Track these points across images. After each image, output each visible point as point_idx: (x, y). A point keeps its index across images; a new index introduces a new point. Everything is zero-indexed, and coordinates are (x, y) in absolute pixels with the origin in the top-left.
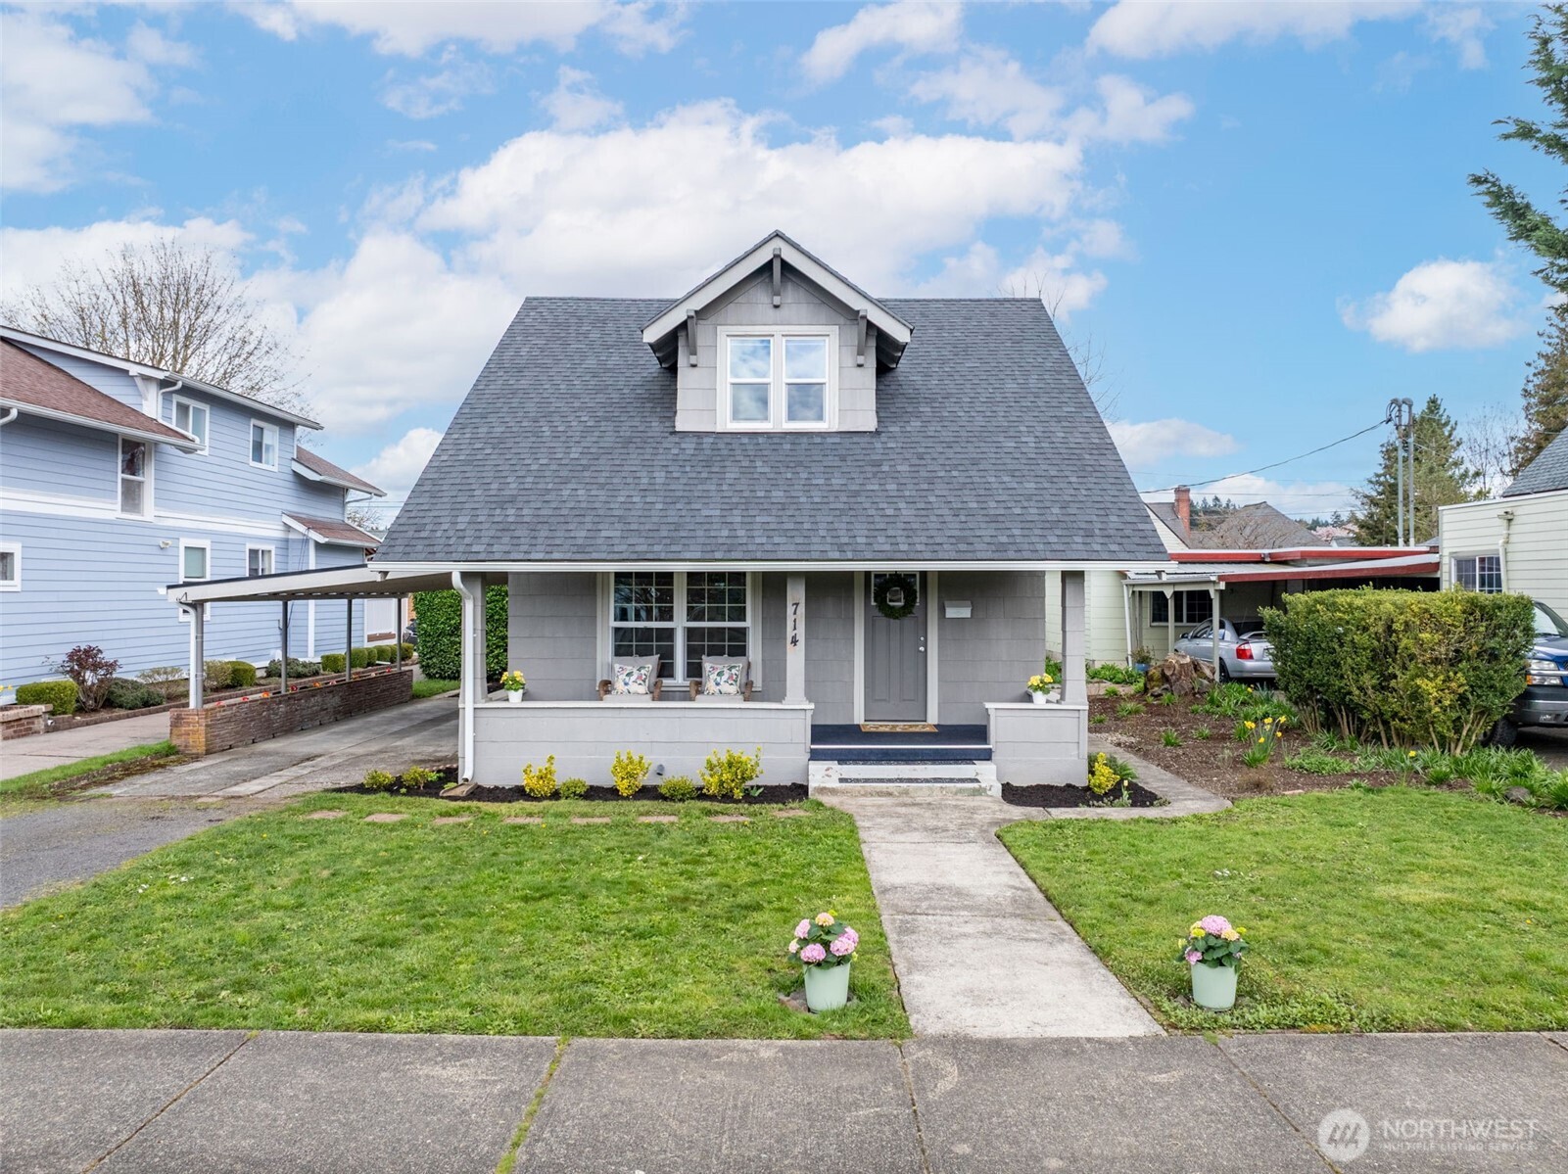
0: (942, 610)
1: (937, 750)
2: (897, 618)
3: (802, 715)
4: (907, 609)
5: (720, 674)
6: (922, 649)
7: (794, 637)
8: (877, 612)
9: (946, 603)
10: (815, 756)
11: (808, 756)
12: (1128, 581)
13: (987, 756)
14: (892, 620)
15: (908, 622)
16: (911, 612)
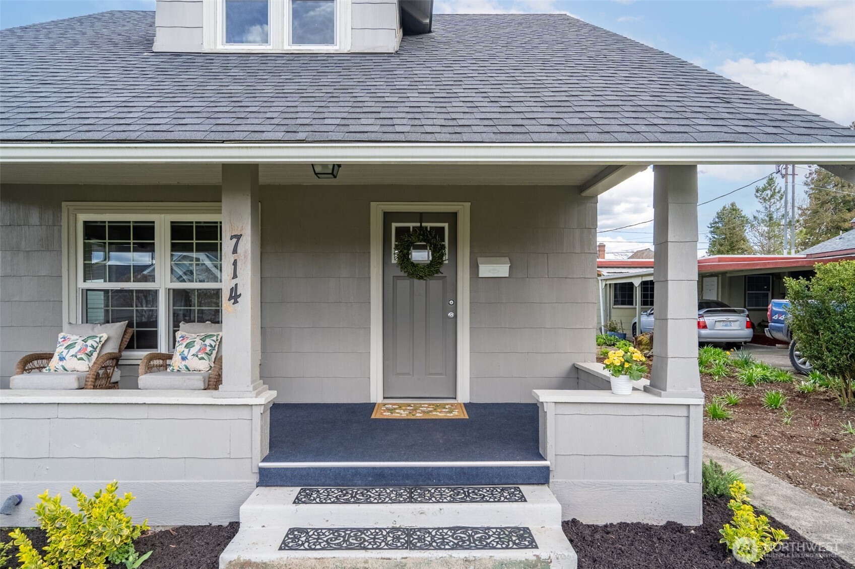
0: (474, 268)
1: (462, 468)
2: (421, 278)
3: (246, 413)
4: (433, 269)
5: (189, 346)
6: (451, 314)
7: (234, 290)
8: (399, 272)
9: (480, 260)
10: (267, 479)
11: (255, 479)
12: (602, 277)
13: (542, 477)
14: (416, 281)
15: (434, 284)
16: (438, 271)
